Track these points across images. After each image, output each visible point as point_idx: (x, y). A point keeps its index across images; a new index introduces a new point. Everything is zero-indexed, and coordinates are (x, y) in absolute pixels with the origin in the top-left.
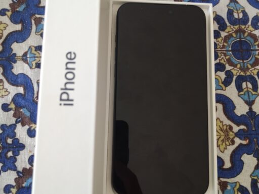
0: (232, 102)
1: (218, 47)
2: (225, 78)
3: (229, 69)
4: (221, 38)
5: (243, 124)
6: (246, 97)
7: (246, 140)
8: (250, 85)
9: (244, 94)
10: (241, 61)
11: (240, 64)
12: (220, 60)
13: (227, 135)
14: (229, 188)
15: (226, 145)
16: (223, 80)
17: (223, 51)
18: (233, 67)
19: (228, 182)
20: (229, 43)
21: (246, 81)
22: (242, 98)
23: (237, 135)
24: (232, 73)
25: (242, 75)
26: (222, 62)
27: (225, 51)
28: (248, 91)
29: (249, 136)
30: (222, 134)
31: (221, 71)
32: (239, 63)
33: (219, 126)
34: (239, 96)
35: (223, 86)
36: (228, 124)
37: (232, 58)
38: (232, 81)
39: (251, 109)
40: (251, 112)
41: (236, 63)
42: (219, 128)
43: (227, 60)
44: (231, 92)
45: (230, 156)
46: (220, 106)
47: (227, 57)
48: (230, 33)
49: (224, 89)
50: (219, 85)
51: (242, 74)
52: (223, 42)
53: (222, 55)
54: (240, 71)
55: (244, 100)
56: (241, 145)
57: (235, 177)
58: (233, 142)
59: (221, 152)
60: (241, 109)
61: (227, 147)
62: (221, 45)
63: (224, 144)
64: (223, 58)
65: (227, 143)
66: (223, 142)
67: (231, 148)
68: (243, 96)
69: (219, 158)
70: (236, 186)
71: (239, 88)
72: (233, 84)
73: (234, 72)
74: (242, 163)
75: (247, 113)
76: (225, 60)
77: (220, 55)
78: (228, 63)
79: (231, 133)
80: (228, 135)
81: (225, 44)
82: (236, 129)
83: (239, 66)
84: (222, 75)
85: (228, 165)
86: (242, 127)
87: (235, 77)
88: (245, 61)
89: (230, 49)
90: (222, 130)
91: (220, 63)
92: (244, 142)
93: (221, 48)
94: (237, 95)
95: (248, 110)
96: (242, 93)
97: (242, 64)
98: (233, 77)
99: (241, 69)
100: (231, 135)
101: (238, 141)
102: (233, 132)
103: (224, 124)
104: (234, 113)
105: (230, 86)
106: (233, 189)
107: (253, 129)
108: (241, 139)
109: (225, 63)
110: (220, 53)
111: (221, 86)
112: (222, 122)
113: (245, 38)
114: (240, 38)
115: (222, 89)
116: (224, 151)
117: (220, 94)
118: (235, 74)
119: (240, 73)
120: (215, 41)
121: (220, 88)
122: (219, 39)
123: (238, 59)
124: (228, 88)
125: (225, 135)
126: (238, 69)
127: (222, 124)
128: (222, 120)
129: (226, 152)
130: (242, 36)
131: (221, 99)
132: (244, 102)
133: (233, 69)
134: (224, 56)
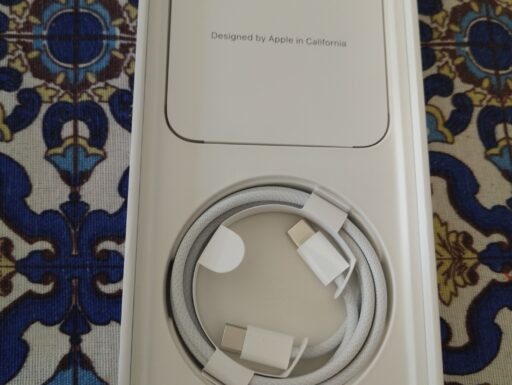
0: (471, 173)
1: (436, 35)
2: (453, 113)
3: (463, 91)
4: (442, 14)
5: (498, 231)
6: (505, 162)
7: (507, 273)
9: (501, 154)
10: (492, 72)
11: (490, 79)
12: (439, 68)
13: (458, 259)
15: (456, 285)
16: (447, 116)
17: (448, 44)
18: (470, 87)
20: (464, 24)
21: (504, 121)
22: (495, 164)
23: (484, 258)
24: (470, 100)
25: (493, 107)
26: (445, 71)
27: (453, 44)
30: (446, 255)
31: (444, 94)
32: (488, 76)
34: (488, 157)
35: (447, 132)
36: (459, 230)
37: (469, 64)
38: (468, 121)
41: (480, 75)
42: (438, 240)
43: (457, 67)
45: (466, 313)
46: (441, 184)
47: (459, 61)
48: (467, 1)
49: (450, 140)
50: (437, 130)
51: (495, 103)
52: (447, 22)
53: (444, 56)
54: (489, 96)
55: (500, 169)
56: (494, 283)
57: (479, 370)
58: (474, 278)
59: (444, 303)
60: (493, 191)
61: (460, 290)
62: (444, 30)
63: (450, 282)
64: (447, 63)
65: (459, 280)
66: (449, 277)
67: (469, 294)
68: (497, 159)
71: (488, 138)
72: (472, 129)
73: (476, 98)
74: (498, 333)
75: (508, 202)
76: (453, 68)
77: (439, 55)
78: (461, 76)
79: (468, 254)
80: (460, 258)
81: (455, 28)
82: (481, 242)
83: (486, 83)
84: (446, 105)
85: (460, 338)
86: (497, 238)
87: (477, 111)
88: (501, 72)
89: (466, 40)
90: (444, 245)
91: (439, 74)
92: (501, 278)
93: (444, 38)
94: (482, 156)
95: (510, 195)
96: (495, 151)
97: (494, 79)
98: (472, 111)
99: (491, 90)
100: (469, 259)
101: (486, 275)
102: (474, 251)
103: (451, 229)
104: (477, 201)
105: (464, 133)
108: (493, 269)
109: (451, 75)
111: (442, 133)
112: (444, 224)
113: (497, 17)
114: (488, 15)
115: (445, 141)
116: (451, 300)
117: (440, 153)
118: (476, 102)
119: (489, 101)
120: (427, 20)
121: (440, 137)
122: (439, 17)
123: (485, 67)
124: (460, 138)
125: (454, 259)
126: (485, 92)
127: (446, 230)
128: (444, 219)
129: (456, 302)
130: (492, 13)
131: (443, 164)
132: (499, 174)
133: (473, 90)
134: (451, 57)
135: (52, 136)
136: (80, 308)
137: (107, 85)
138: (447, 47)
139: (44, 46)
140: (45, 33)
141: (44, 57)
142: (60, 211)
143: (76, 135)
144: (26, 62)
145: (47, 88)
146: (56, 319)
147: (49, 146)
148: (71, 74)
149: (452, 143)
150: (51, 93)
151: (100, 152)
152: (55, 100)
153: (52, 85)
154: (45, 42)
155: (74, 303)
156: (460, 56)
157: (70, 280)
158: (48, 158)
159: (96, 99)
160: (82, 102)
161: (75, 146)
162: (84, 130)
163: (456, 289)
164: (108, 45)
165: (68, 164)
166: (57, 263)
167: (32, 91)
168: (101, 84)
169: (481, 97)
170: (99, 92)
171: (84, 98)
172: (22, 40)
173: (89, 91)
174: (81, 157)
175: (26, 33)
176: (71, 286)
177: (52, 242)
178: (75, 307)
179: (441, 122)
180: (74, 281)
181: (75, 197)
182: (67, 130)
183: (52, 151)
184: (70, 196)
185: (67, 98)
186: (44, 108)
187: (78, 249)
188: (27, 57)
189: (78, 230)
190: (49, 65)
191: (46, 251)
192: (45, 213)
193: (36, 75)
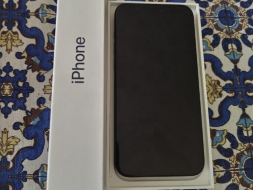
1: (207, 14)
2: (213, 41)
5: (229, 80)
6: (232, 57)
7: (232, 93)
8: (235, 47)
9: (230, 54)
10: (227, 26)
12: (208, 26)
14: (218, 135)
15: (215, 97)
18: (219, 32)
19: (216, 130)
21: (231, 43)
22: (228, 57)
23: (224, 88)
24: (219, 36)
25: (227, 38)
26: (210, 27)
28: (233, 52)
29: (234, 89)
30: (211, 88)
31: (210, 34)
32: (225, 28)
34: (226, 55)
35: (211, 47)
36: (216, 79)
37: (218, 24)
39: (236, 67)
40: (236, 69)
41: (222, 28)
42: (208, 83)
44: (218, 52)
45: (218, 107)
46: (209, 64)
47: (215, 23)
48: (217, 3)
52: (210, 10)
53: (210, 22)
54: (226, 35)
55: (230, 59)
56: (228, 97)
57: (222, 125)
58: (221, 95)
59: (210, 103)
60: (227, 67)
61: (216, 99)
62: (209, 13)
63: (213, 97)
64: (211, 24)
65: (216, 96)
67: (219, 100)
68: (229, 56)
70: (224, 133)
71: (226, 49)
72: (220, 46)
74: (229, 113)
75: (233, 70)
76: (213, 26)
77: (208, 21)
79: (219, 87)
80: (216, 89)
81: (213, 12)
82: (223, 83)
83: (225, 30)
85: (216, 115)
86: (229, 82)
88: (230, 26)
89: (217, 16)
92: (231, 95)
93: (209, 16)
94: (224, 55)
95: (233, 68)
96: (228, 53)
97: (227, 29)
98: (220, 40)
100: (219, 89)
101: (225, 94)
102: (221, 86)
103: (212, 79)
104: (221, 70)
105: (217, 47)
106: (222, 136)
107: (239, 84)
108: (228, 92)
109: (212, 28)
111: (209, 47)
112: (210, 78)
113: (228, 8)
115: (210, 50)
116: (213, 103)
117: (209, 54)
120: (203, 9)
121: (209, 49)
122: (208, 8)
123: (224, 25)
124: (216, 49)
128: (210, 76)
129: (215, 103)
130: (226, 7)
132: (229, 61)
169: (223, 35)
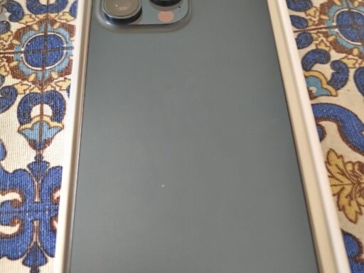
0: (356, 116)
3: (338, 59)
4: (314, 9)
11: (358, 48)
13: (357, 183)
16: (329, 77)
17: (321, 28)
20: (331, 14)
27: (325, 28)
33: (337, 165)
38: (347, 80)
43: (331, 43)
49: (334, 93)
50: (323, 88)
66: (351, 199)
69: (346, 235)
73: (350, 63)
78: (334, 49)
84: (326, 70)
87: (352, 72)
90: (343, 174)
91: (317, 49)
99: (361, 56)
110: (316, 34)
114: (348, 7)
118: (350, 65)
119: (360, 64)
125: (353, 184)
126: (356, 58)
127: (343, 162)
131: (331, 111)
133: (346, 57)
134: (324, 36)
135: (24, 116)
136: (39, 244)
137: (66, 78)
138: (320, 30)
139: (22, 57)
140: (23, 50)
141: (21, 65)
142: (27, 169)
143: (42, 114)
144: (8, 69)
145: (22, 85)
146: (20, 254)
147: (21, 124)
148: (40, 74)
149: (336, 96)
150: (25, 87)
151: (60, 125)
152: (28, 92)
153: (25, 82)
154: (23, 55)
155: (34, 240)
156: (332, 35)
157: (32, 222)
158: (19, 131)
159: (58, 89)
160: (47, 92)
161: (41, 122)
162: (48, 110)
163: (360, 209)
164: (67, 53)
165: (34, 135)
166: (22, 209)
167: (11, 88)
168: (62, 79)
170: (60, 84)
171: (49, 88)
172: (6, 55)
173: (53, 84)
174: (45, 128)
175: (10, 51)
176: (34, 226)
177: (20, 193)
178: (36, 243)
179: (324, 82)
180: (35, 222)
181: (39, 158)
182: (35, 111)
183: (24, 127)
184: (36, 158)
185: (36, 90)
186: (19, 98)
187: (40, 197)
188: (9, 65)
189: (40, 182)
190: (24, 69)
191: (15, 200)
192: (15, 171)
193: (15, 76)
